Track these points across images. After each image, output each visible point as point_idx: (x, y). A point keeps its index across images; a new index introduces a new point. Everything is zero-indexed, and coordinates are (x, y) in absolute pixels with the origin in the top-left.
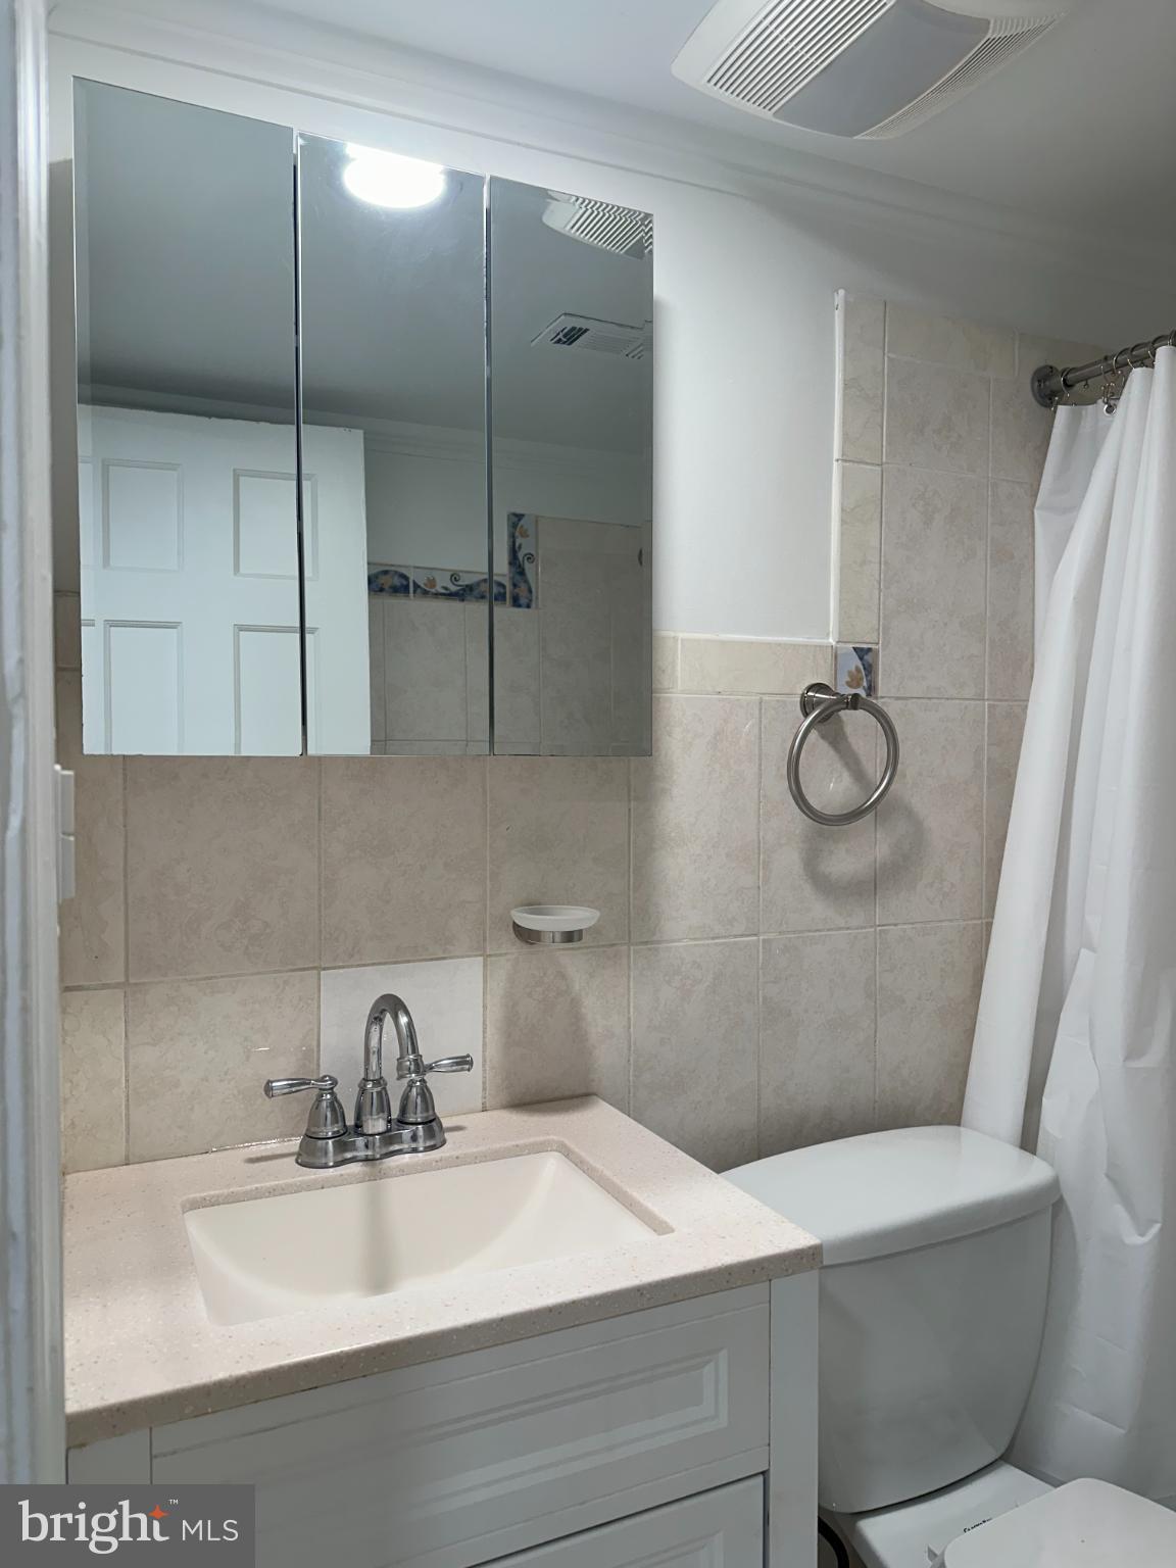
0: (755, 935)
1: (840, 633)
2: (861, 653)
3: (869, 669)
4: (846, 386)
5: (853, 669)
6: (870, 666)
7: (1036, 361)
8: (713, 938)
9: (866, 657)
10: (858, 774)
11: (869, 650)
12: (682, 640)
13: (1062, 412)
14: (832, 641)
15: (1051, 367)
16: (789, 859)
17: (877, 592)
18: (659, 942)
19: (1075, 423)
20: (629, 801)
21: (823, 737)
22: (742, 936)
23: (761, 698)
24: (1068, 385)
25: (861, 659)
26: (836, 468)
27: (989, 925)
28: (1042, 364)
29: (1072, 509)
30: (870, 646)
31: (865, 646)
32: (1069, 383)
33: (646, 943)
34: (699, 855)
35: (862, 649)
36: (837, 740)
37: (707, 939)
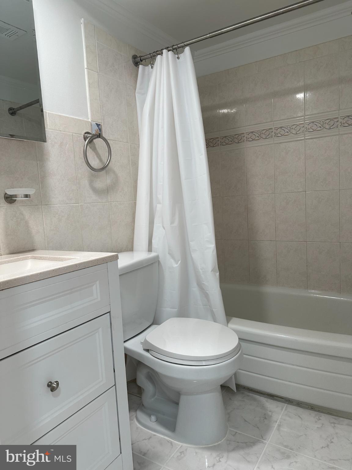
0: (78, 203)
1: (92, 118)
3: (100, 130)
4: (86, 47)
5: (96, 129)
8: (66, 204)
10: (101, 160)
12: (48, 113)
13: (141, 66)
14: (90, 120)
16: (85, 182)
17: (100, 109)
18: (50, 205)
19: (144, 70)
20: (37, 161)
21: (90, 148)
22: (74, 204)
23: (73, 135)
25: (98, 127)
26: (86, 70)
27: (135, 203)
28: (134, 54)
29: (145, 94)
31: (99, 123)
32: (141, 60)
33: (47, 205)
34: (60, 179)
36: (94, 149)
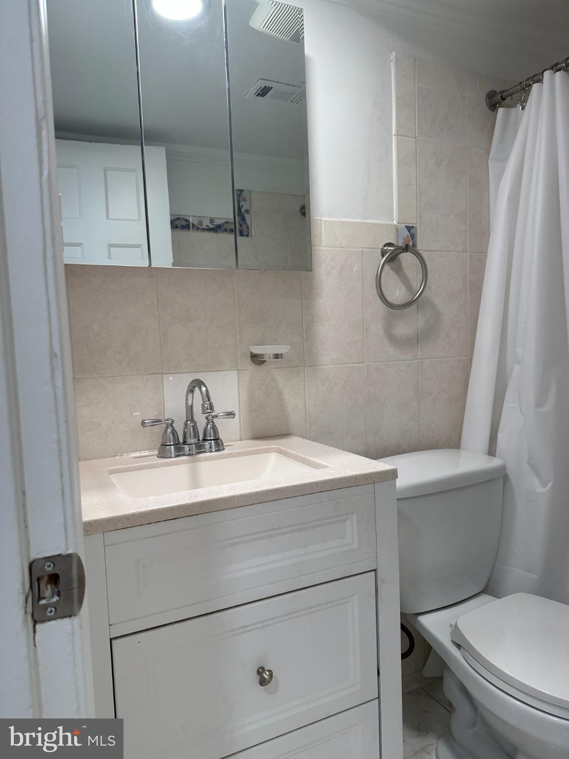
0: (362, 363)
1: (399, 218)
2: (409, 228)
3: (413, 236)
4: (397, 99)
5: (406, 237)
6: (414, 235)
7: (488, 88)
8: (343, 364)
9: (411, 231)
10: (409, 287)
11: (413, 227)
12: (325, 221)
13: (501, 111)
14: (395, 222)
15: (495, 91)
16: (377, 327)
17: (415, 199)
18: (317, 365)
19: (507, 117)
20: (302, 299)
21: (392, 269)
22: (356, 363)
23: (362, 251)
24: (503, 99)
25: (409, 231)
26: (394, 138)
27: (471, 359)
28: (491, 90)
29: (506, 159)
30: (413, 225)
31: (411, 225)
32: (503, 97)
33: (312, 366)
34: (335, 325)
35: (409, 227)
36: (398, 270)
37: (340, 364)
